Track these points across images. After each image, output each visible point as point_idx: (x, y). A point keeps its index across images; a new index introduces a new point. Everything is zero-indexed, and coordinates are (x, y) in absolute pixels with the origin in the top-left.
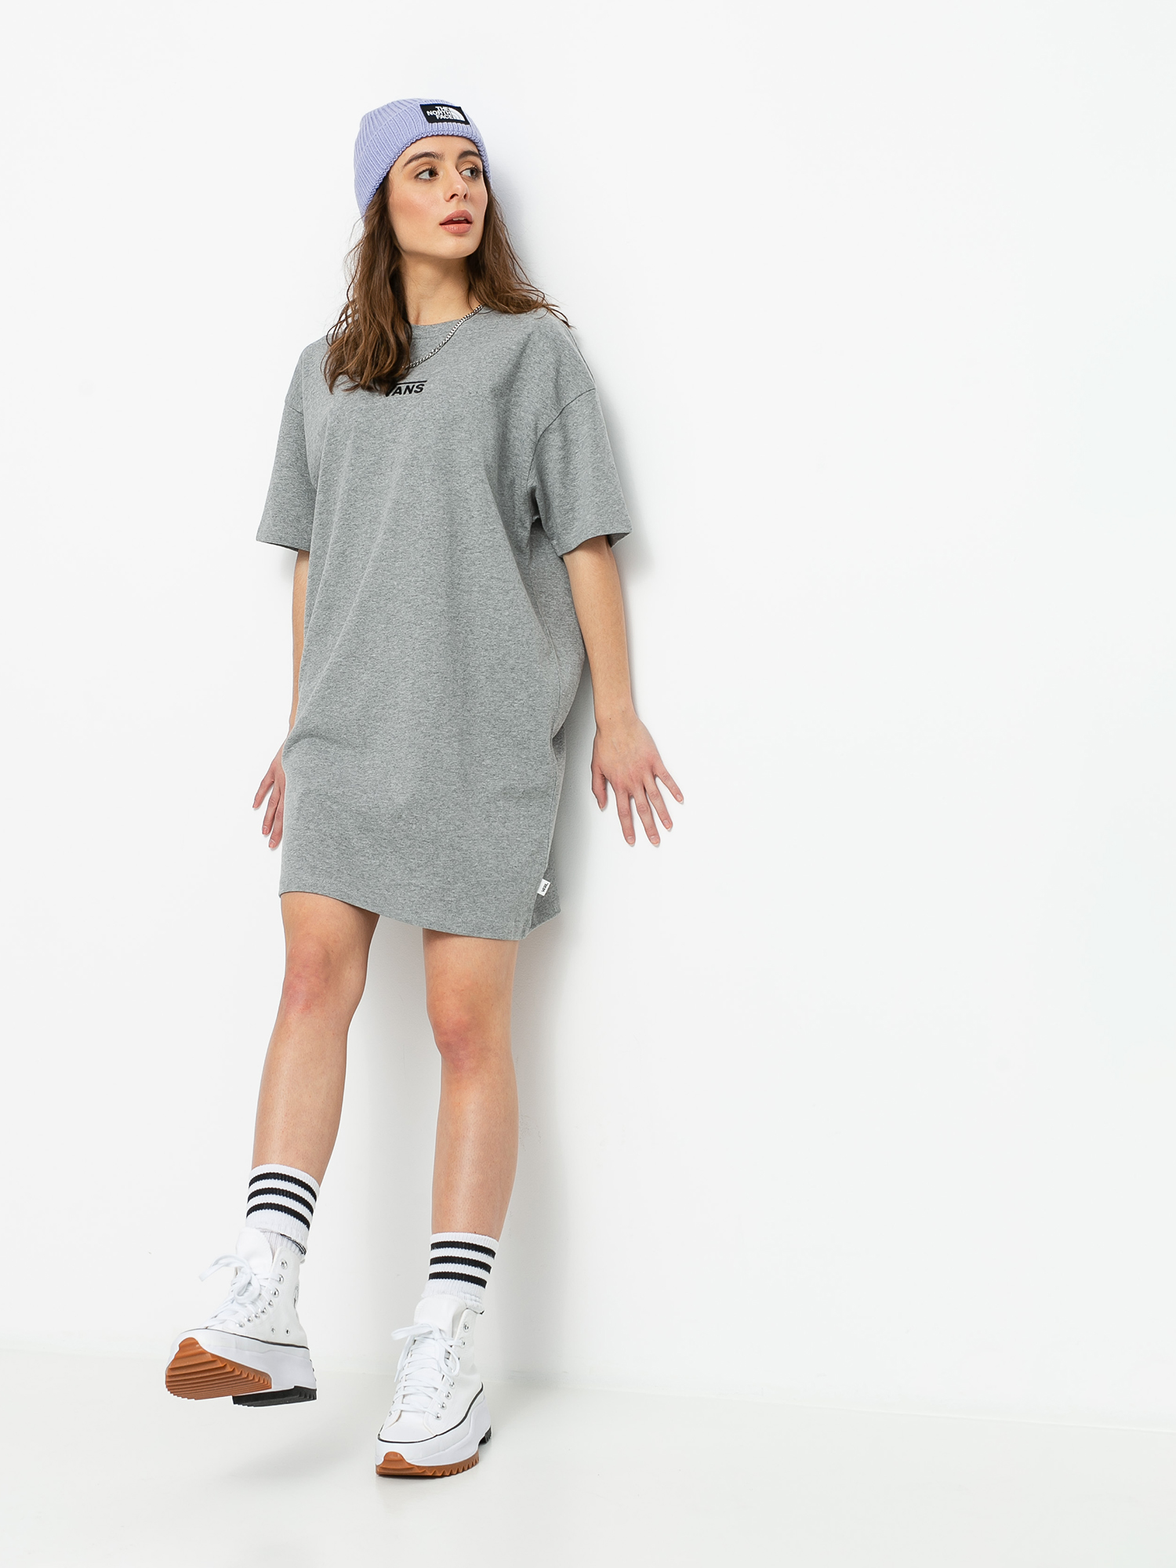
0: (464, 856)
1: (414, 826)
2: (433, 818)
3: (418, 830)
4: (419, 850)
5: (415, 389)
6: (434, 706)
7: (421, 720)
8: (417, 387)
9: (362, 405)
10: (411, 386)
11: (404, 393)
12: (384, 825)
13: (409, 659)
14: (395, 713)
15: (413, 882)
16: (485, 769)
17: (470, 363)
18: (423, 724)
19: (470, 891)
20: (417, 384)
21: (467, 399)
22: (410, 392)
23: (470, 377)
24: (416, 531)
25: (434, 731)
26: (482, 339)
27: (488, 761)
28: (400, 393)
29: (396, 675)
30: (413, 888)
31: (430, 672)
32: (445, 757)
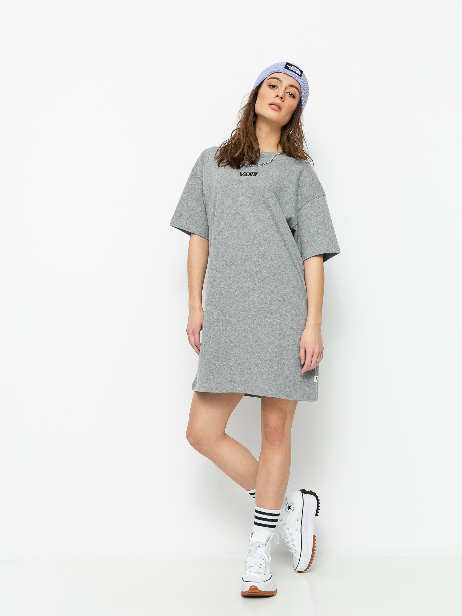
0: (282, 366)
1: (263, 355)
2: (270, 351)
3: (264, 356)
4: (265, 364)
5: (253, 174)
6: (268, 305)
7: (263, 311)
8: (254, 174)
9: (230, 178)
10: (251, 173)
11: (249, 176)
12: (251, 356)
13: (256, 286)
14: (249, 308)
15: (264, 378)
16: (294, 330)
18: (264, 313)
19: (284, 381)
21: (274, 183)
22: (251, 175)
24: (257, 234)
25: (268, 316)
27: (295, 327)
28: (247, 176)
29: (249, 292)
30: (264, 381)
31: (266, 292)
32: (273, 326)
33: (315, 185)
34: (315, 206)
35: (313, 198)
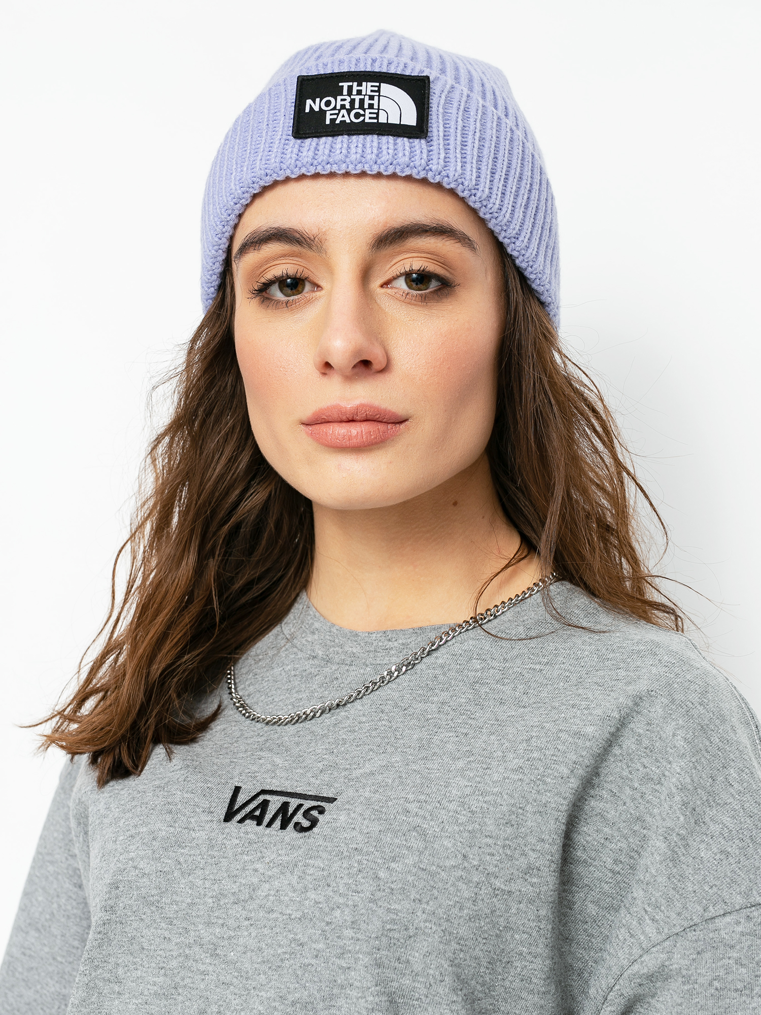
5: (299, 818)
17: (460, 764)
20: (308, 804)
21: (433, 875)
22: (283, 826)
23: (452, 806)
26: (507, 689)
33: (727, 820)
34: (722, 973)
35: (712, 912)
